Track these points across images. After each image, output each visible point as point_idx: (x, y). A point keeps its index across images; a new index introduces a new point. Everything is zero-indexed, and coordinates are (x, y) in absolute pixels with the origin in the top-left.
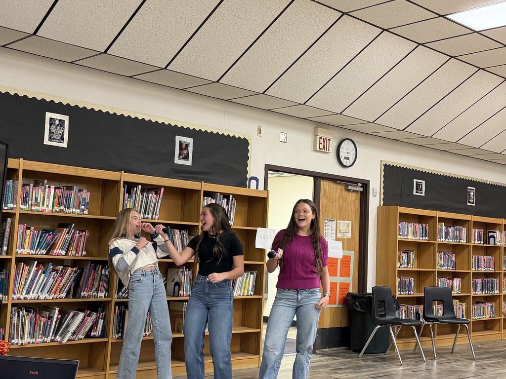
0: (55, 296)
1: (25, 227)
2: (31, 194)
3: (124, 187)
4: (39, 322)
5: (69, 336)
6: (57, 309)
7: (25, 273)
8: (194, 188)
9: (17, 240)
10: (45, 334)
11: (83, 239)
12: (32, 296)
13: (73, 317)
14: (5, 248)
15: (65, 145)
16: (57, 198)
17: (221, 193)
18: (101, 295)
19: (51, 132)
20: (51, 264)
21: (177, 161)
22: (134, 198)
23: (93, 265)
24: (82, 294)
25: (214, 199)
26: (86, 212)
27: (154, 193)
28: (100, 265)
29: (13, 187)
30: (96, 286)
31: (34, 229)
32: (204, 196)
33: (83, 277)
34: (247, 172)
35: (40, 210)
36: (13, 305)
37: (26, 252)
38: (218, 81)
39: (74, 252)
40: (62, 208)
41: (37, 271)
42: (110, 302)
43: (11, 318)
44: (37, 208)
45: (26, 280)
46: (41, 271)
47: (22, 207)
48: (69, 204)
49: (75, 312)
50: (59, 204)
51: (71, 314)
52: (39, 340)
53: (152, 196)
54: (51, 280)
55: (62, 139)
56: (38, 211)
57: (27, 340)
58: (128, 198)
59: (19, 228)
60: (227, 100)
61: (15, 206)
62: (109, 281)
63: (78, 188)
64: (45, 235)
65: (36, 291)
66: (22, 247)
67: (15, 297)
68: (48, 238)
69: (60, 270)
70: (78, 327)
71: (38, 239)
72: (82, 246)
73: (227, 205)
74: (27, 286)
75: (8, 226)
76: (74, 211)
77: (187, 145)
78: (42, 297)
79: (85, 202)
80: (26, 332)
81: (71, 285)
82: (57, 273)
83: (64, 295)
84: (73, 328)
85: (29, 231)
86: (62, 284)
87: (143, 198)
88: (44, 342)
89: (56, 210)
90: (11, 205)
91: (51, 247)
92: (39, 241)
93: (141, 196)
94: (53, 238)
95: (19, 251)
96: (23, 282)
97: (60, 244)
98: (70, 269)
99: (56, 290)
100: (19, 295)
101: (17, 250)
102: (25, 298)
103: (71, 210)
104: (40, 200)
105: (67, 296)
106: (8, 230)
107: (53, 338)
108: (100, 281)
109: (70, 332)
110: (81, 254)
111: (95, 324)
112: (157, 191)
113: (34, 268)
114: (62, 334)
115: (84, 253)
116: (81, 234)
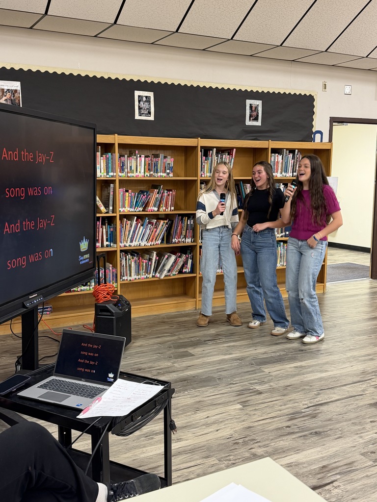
0: (153, 243)
1: (124, 190)
2: (126, 163)
3: (201, 151)
4: (142, 264)
5: (165, 273)
6: (155, 253)
7: (128, 226)
8: (262, 147)
9: (119, 202)
10: (147, 272)
11: (170, 197)
12: (135, 244)
13: (167, 259)
14: (111, 208)
15: (152, 118)
16: (147, 165)
17: (287, 149)
18: (189, 241)
19: (140, 108)
20: (147, 218)
21: (248, 123)
22: (210, 160)
23: (180, 217)
24: (174, 240)
25: (280, 154)
26: (171, 175)
27: (227, 154)
28: (186, 217)
29: (112, 159)
30: (184, 234)
31: (132, 191)
32: (272, 153)
33: (173, 227)
34: (312, 126)
35: (135, 176)
36: (121, 251)
37: (127, 210)
38: (281, 45)
39: (165, 208)
40: (152, 173)
41: (137, 224)
42: (196, 246)
43: (121, 261)
44: (133, 175)
45: (129, 231)
46: (139, 224)
47: (120, 174)
48: (157, 170)
49: (169, 254)
50: (149, 170)
51: (166, 256)
52: (143, 276)
53: (226, 157)
54: (148, 231)
55: (150, 113)
56: (133, 177)
57: (134, 277)
58: (206, 160)
59: (120, 192)
60: (293, 61)
61: (115, 174)
62: (194, 229)
63: (163, 155)
64: (140, 196)
65: (137, 240)
66: (124, 206)
67: (122, 245)
68: (143, 198)
69: (155, 222)
70: (172, 266)
71: (135, 199)
72: (170, 203)
73: (293, 159)
74: (130, 236)
75: (112, 190)
76: (161, 175)
77: (256, 108)
78: (143, 244)
79: (170, 167)
80: (133, 271)
81: (164, 233)
82: (152, 225)
83: (159, 242)
84: (168, 267)
85: (127, 193)
86: (157, 234)
87: (218, 159)
88: (147, 278)
89: (147, 175)
90: (111, 174)
91: (146, 205)
92: (136, 201)
93: (216, 158)
94: (147, 198)
95: (121, 210)
96: (127, 233)
97: (152, 202)
98: (162, 222)
99: (153, 239)
100: (125, 243)
101: (120, 209)
102: (130, 246)
103: (159, 174)
104: (134, 168)
105: (162, 242)
106: (111, 193)
107: (154, 274)
108: (187, 229)
109: (166, 271)
110: (170, 210)
111: (185, 263)
112: (230, 152)
113: (135, 222)
114: (160, 271)
115: (173, 208)
116: (169, 193)
